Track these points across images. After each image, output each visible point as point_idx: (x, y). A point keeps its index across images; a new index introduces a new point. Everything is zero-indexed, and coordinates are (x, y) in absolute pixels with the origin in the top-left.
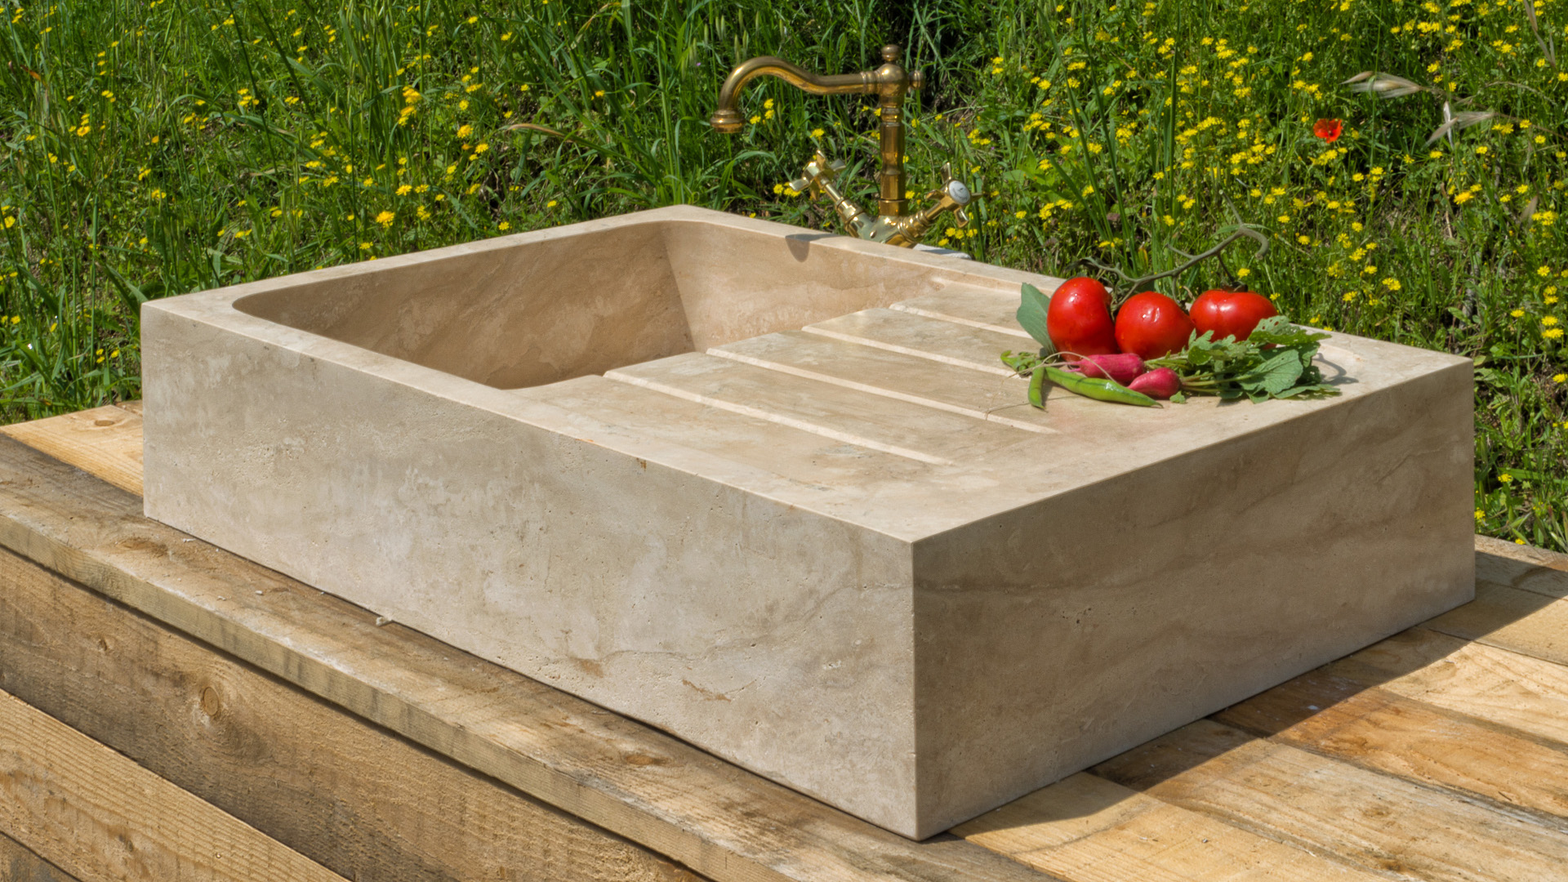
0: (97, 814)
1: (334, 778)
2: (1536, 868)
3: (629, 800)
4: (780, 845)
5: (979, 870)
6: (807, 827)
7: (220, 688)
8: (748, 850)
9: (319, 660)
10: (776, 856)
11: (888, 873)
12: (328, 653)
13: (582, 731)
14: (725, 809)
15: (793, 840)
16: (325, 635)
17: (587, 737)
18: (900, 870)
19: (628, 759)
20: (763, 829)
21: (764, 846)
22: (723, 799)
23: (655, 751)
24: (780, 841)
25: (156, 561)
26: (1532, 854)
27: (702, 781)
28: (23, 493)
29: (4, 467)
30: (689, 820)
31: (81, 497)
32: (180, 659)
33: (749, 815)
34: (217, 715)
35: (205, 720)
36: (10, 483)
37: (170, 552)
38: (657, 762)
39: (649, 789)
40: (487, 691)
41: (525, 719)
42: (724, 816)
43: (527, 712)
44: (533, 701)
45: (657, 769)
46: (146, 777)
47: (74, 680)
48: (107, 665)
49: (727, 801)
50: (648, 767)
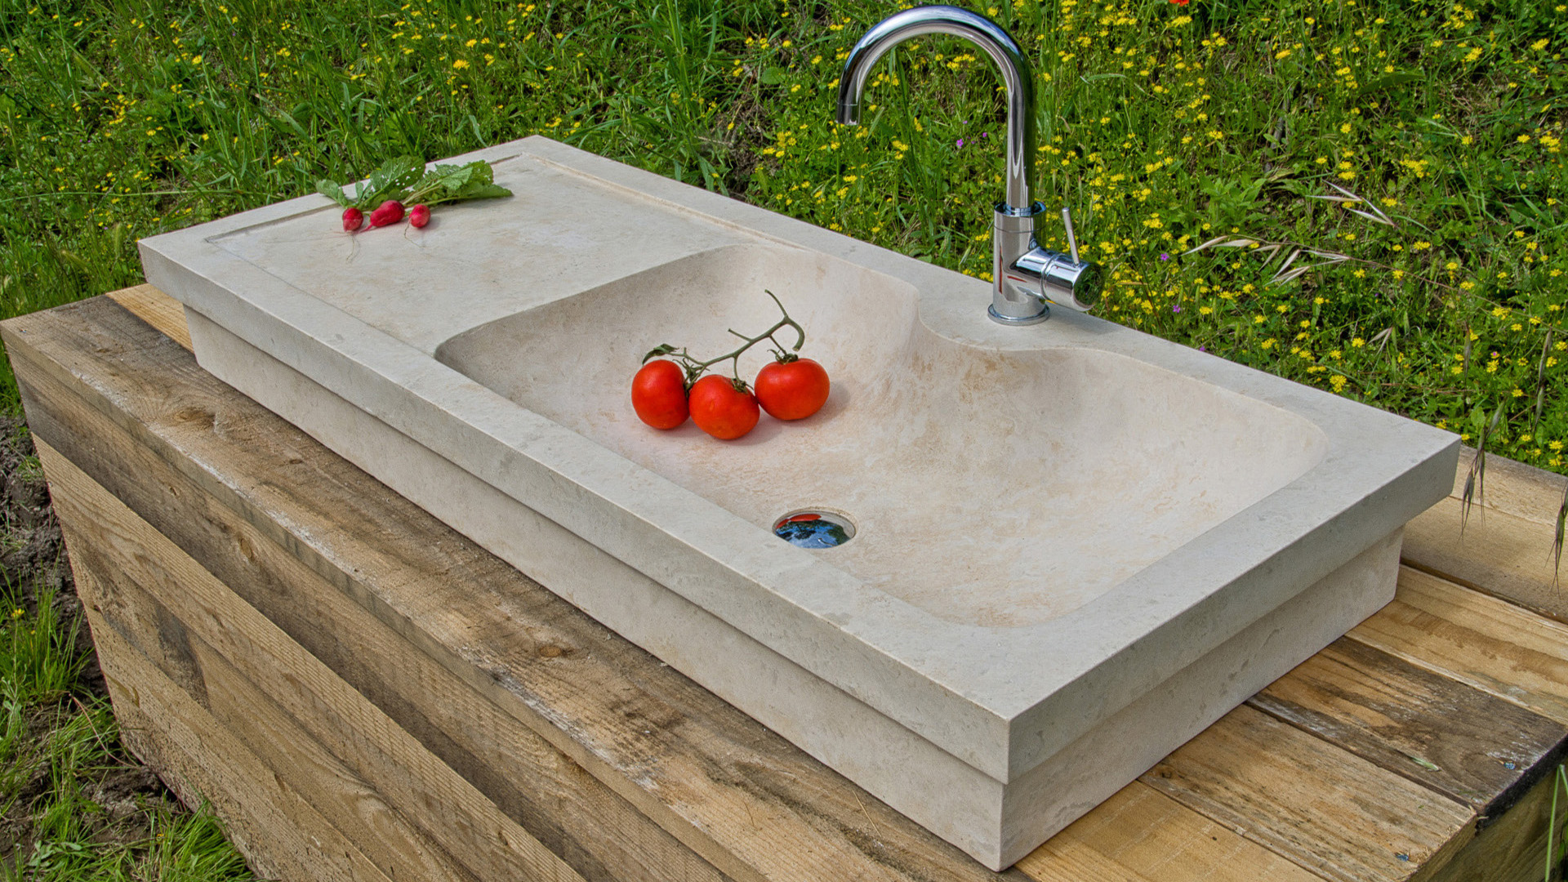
0: (196, 597)
1: (333, 623)
2: (1288, 777)
3: (531, 703)
4: (650, 753)
5: (815, 778)
6: (677, 730)
7: (249, 540)
8: (621, 761)
9: (308, 542)
10: (645, 767)
11: (737, 784)
12: (316, 536)
13: (509, 619)
14: (612, 709)
15: (662, 746)
16: (319, 513)
17: (511, 625)
18: (749, 781)
19: (541, 651)
20: (639, 734)
21: (636, 755)
22: (612, 698)
23: (565, 639)
24: (651, 748)
25: (202, 433)
26: (1285, 760)
27: (598, 676)
28: (114, 361)
29: (105, 334)
30: (578, 725)
31: (159, 364)
32: (221, 514)
33: (630, 715)
34: (252, 559)
35: (246, 559)
36: (107, 350)
37: (216, 423)
38: (564, 653)
39: (551, 687)
40: (440, 575)
41: (462, 605)
42: (609, 719)
43: (467, 597)
44: (474, 583)
45: (564, 661)
46: (217, 583)
47: (161, 509)
48: (179, 505)
49: (615, 699)
50: (556, 660)
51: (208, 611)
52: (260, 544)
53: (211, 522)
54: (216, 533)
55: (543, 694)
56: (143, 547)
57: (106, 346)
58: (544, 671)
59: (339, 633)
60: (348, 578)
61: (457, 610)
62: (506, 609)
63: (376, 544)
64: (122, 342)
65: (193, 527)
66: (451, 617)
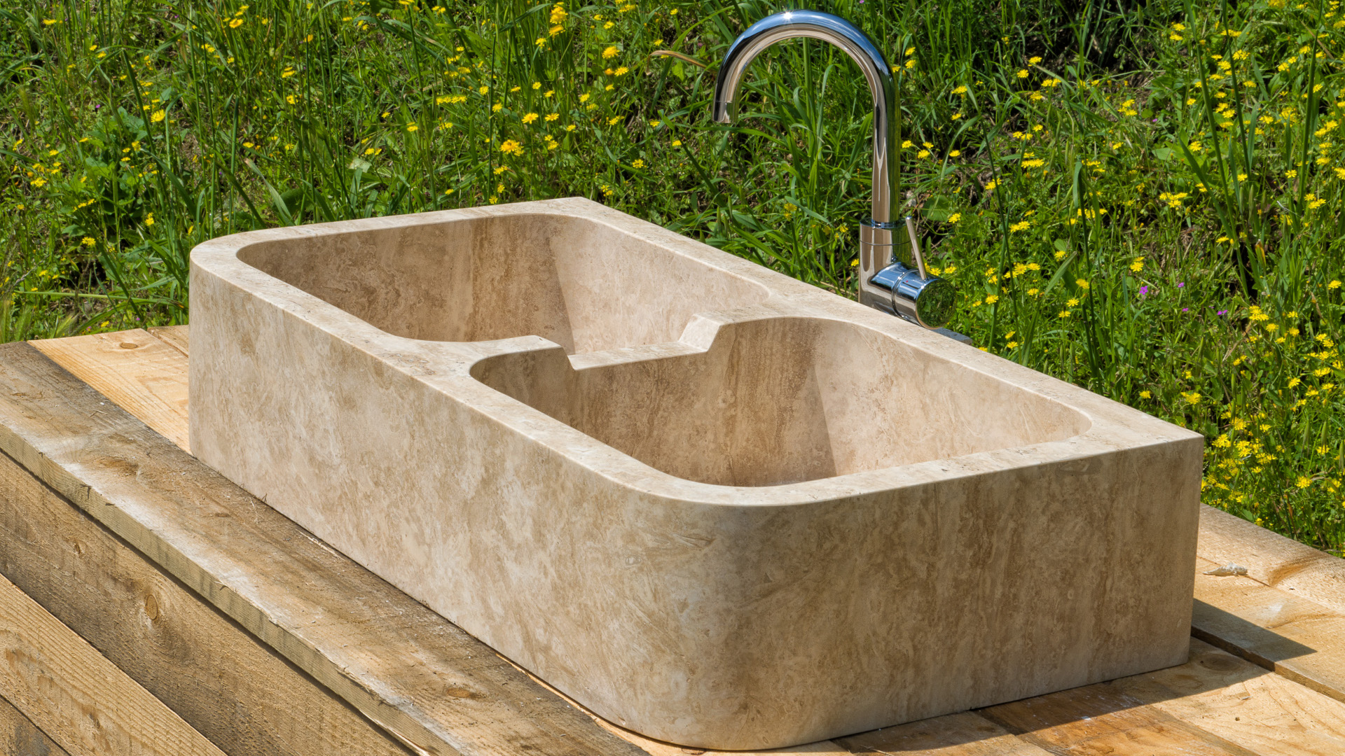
0: (74, 694)
7: (159, 596)
13: (422, 664)
14: (508, 741)
17: (423, 669)
19: (450, 691)
22: (512, 733)
23: (477, 686)
25: (123, 479)
27: (503, 716)
28: (30, 405)
29: (23, 378)
30: (471, 746)
31: (81, 413)
32: (131, 567)
33: (526, 747)
34: (156, 620)
35: (149, 622)
36: (24, 394)
37: (139, 473)
38: (473, 696)
39: (452, 718)
40: (358, 622)
41: (378, 649)
42: (504, 747)
43: (383, 642)
44: (394, 634)
45: (470, 702)
46: (108, 666)
47: (56, 575)
48: (81, 566)
49: (514, 734)
50: (463, 700)
51: (85, 710)
52: (168, 595)
53: (115, 580)
54: (118, 594)
55: (443, 721)
56: (19, 638)
57: (23, 391)
58: (449, 706)
59: (240, 696)
60: (261, 613)
61: (371, 651)
62: (422, 656)
63: (297, 591)
64: (41, 388)
65: (89, 594)
66: (363, 655)
